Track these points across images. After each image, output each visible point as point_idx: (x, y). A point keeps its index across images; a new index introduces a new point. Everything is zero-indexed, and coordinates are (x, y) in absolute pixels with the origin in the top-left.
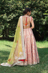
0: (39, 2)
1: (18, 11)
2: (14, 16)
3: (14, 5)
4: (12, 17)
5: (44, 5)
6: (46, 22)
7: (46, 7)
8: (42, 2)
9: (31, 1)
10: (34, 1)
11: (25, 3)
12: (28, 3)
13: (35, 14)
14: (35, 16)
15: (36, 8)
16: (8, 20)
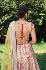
0: (34, 2)
1: (12, 12)
2: (8, 17)
3: (8, 6)
4: (6, 18)
5: (40, 5)
6: (42, 22)
7: (42, 6)
8: (37, 2)
9: (25, 1)
10: (29, 1)
11: (19, 3)
12: (23, 3)
13: (31, 15)
14: (31, 17)
15: (31, 8)
16: (2, 22)
